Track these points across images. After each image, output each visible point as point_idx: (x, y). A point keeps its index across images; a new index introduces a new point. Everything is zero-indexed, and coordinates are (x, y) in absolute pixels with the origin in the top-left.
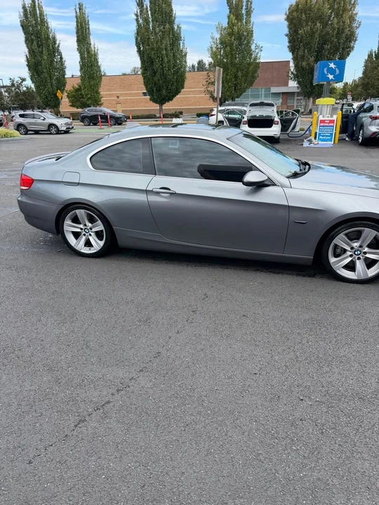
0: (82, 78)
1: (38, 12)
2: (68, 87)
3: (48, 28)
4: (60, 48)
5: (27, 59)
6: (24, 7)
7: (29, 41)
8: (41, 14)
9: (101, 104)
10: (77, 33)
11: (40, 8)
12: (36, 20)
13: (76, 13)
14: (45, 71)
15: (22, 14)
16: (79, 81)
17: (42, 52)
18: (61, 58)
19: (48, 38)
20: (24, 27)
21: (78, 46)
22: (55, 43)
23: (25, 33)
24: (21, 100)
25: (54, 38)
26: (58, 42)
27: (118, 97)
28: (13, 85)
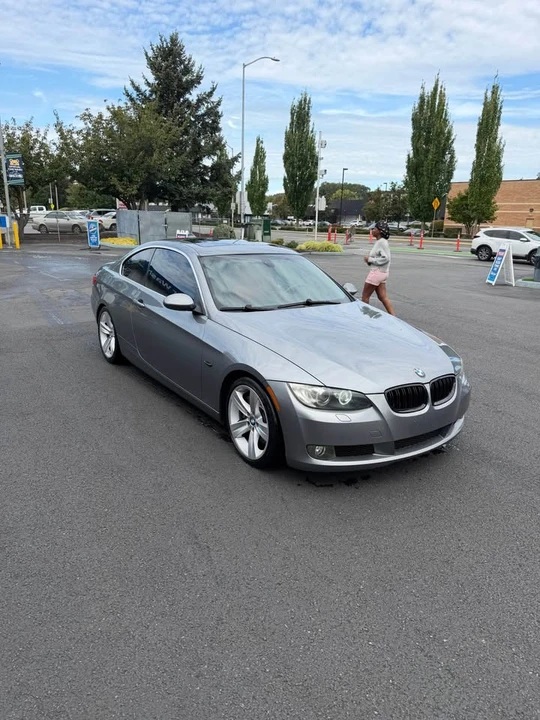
0: (472, 183)
1: (437, 101)
2: (452, 195)
3: (446, 120)
4: (453, 145)
5: (409, 159)
6: (422, 98)
7: (416, 138)
8: (442, 104)
9: (494, 219)
10: (480, 124)
11: (442, 95)
12: (432, 111)
13: (486, 98)
14: (425, 173)
15: (417, 105)
16: (467, 187)
17: (427, 151)
18: (452, 157)
19: (442, 132)
20: (415, 121)
21: (477, 140)
22: (448, 138)
23: (414, 128)
24: (397, 209)
25: (449, 133)
26: (453, 137)
27: (532, 210)
28: (393, 189)
